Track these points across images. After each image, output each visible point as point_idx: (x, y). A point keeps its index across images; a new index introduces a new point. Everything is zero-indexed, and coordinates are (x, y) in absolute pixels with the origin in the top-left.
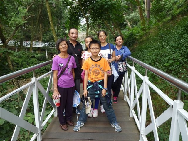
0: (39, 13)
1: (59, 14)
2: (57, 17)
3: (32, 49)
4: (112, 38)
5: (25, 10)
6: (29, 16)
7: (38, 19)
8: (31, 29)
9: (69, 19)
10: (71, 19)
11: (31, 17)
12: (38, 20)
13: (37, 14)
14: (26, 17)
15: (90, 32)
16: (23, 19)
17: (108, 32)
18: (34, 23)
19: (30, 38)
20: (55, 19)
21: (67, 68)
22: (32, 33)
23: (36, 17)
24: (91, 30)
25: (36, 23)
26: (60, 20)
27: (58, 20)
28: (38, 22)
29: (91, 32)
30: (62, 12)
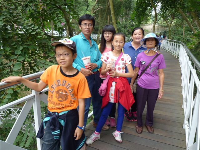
0: (107, 4)
1: (128, 5)
2: (126, 8)
3: (99, 41)
4: (189, 30)
5: (94, 2)
6: (98, 8)
7: (106, 10)
8: (99, 21)
9: (136, 10)
10: (137, 9)
11: (99, 9)
12: (106, 12)
13: (105, 6)
14: (95, 9)
15: (162, 23)
16: (92, 12)
17: (184, 23)
18: (102, 15)
19: (98, 31)
20: (124, 10)
21: (149, 67)
22: (99, 26)
23: (104, 9)
24: (164, 21)
25: (104, 15)
26: (128, 11)
27: (126, 11)
28: (106, 14)
29: (164, 23)
30: (131, 2)
